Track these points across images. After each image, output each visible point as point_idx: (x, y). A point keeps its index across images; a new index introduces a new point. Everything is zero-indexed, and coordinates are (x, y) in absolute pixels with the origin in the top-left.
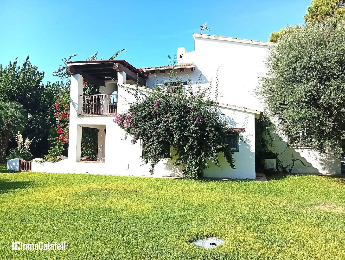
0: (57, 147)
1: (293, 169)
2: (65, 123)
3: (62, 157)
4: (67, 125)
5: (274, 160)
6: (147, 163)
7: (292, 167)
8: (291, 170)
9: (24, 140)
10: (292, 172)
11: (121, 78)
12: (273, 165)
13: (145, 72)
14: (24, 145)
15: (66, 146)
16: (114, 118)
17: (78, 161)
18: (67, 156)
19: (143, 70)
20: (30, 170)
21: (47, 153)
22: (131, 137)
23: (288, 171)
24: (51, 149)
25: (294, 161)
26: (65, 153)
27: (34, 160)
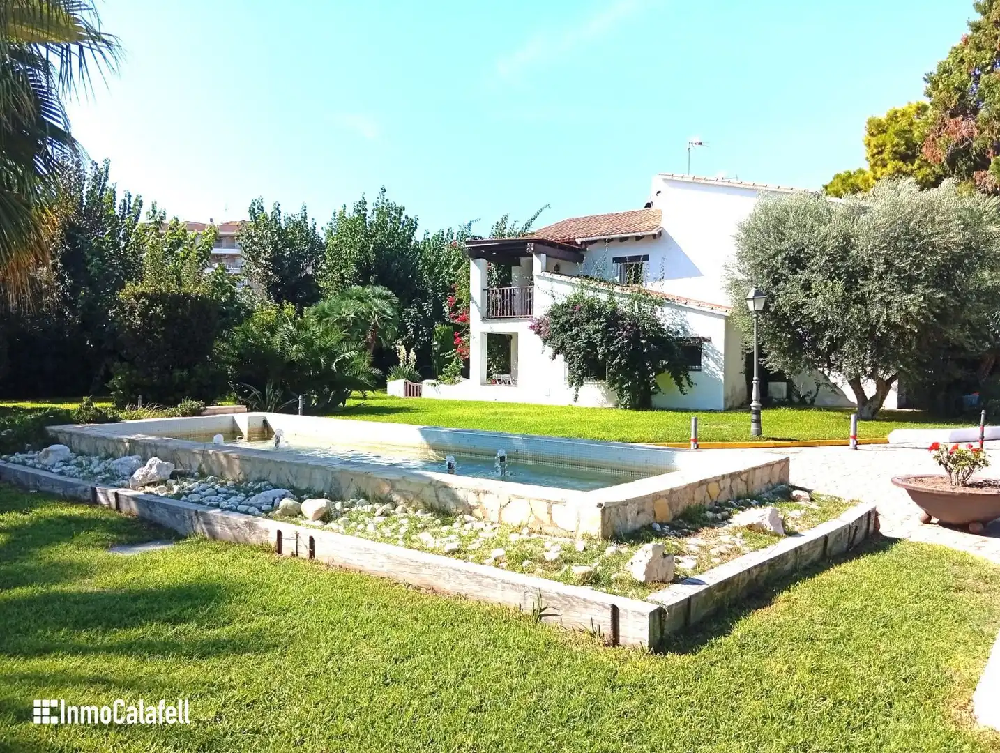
0: (454, 363)
1: (816, 399)
2: (461, 329)
3: (461, 378)
4: (468, 332)
5: (784, 385)
6: (570, 386)
7: (815, 396)
8: (813, 401)
9: (408, 353)
10: (816, 403)
11: (538, 263)
12: (780, 391)
13: (579, 243)
14: (408, 361)
15: (467, 362)
16: (529, 324)
17: (483, 384)
18: (468, 377)
19: (577, 240)
20: (420, 394)
21: (442, 373)
22: (549, 351)
23: (809, 402)
24: (447, 367)
25: (819, 385)
26: (465, 373)
27: (425, 382)
